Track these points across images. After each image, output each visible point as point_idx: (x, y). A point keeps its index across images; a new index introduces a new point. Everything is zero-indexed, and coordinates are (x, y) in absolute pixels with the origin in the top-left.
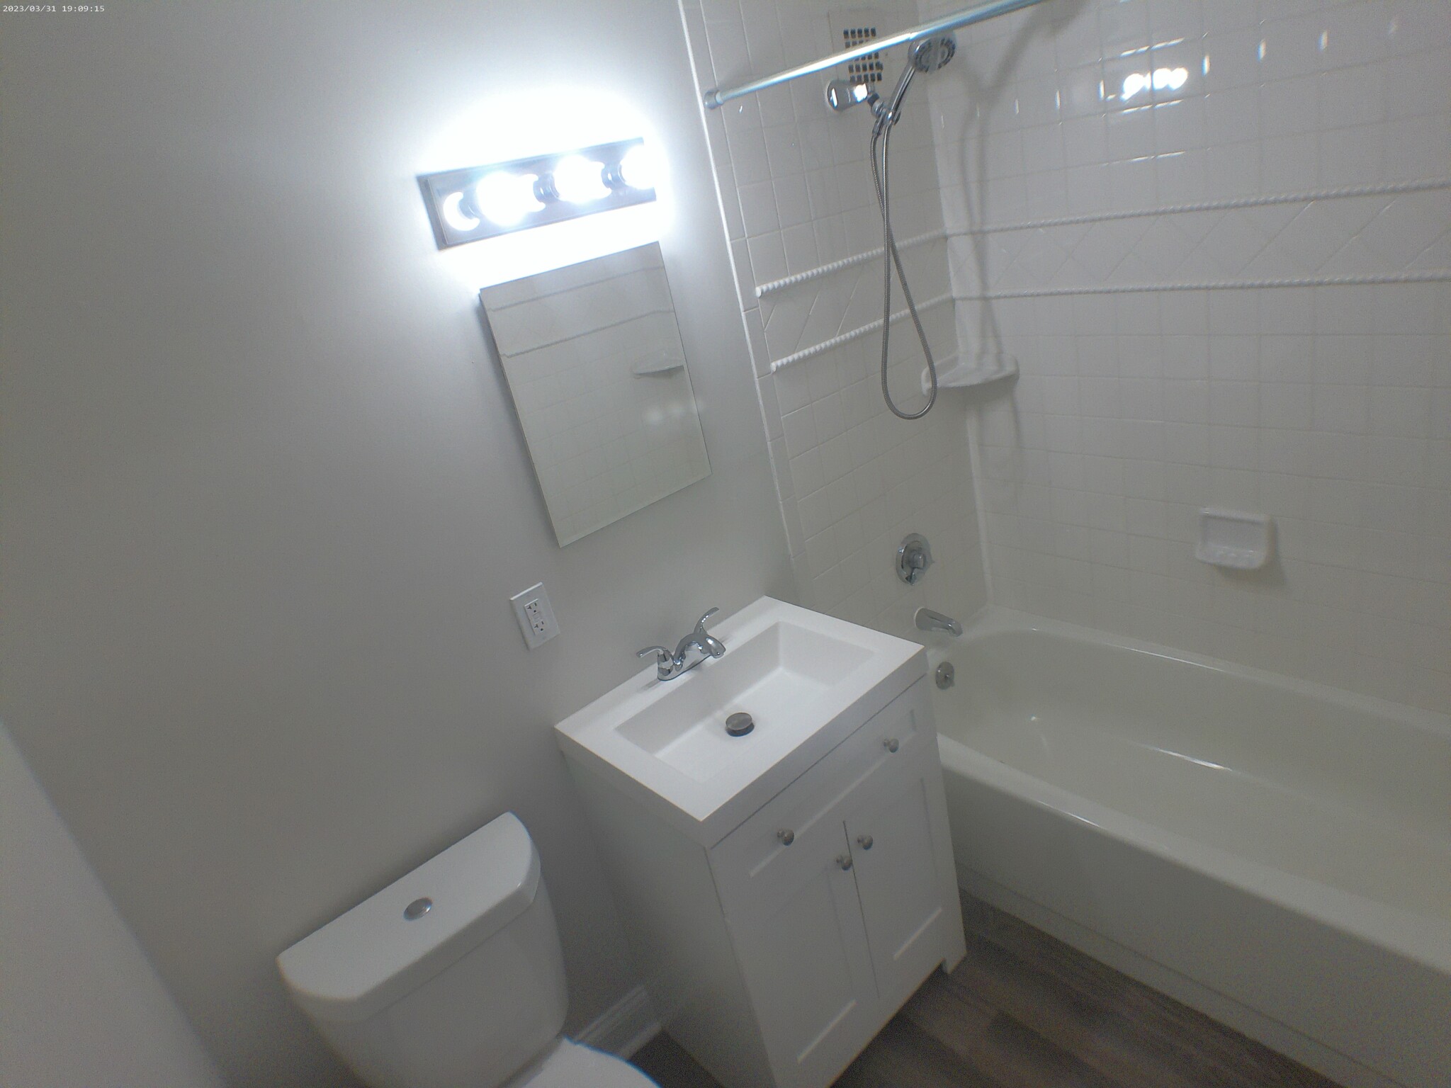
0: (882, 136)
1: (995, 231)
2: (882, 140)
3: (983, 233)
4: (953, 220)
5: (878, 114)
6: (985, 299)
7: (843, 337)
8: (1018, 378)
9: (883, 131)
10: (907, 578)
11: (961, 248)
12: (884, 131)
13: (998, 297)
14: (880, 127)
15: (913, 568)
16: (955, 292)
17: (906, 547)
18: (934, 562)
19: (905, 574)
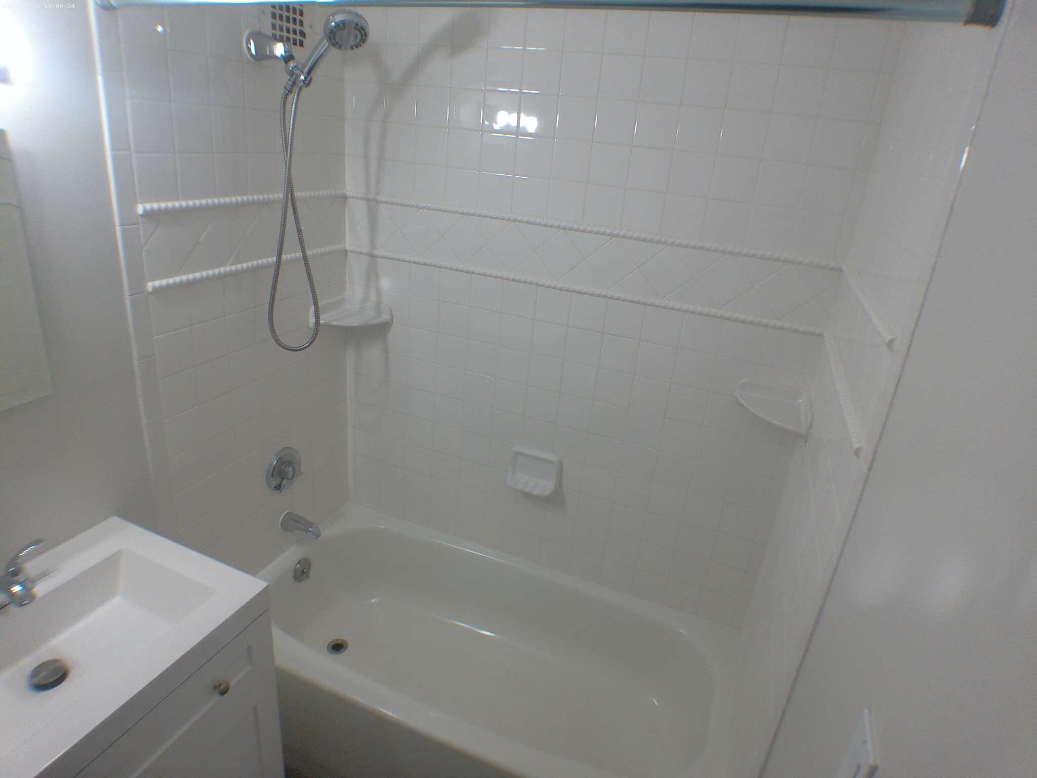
0: (293, 93)
1: (387, 203)
2: (292, 98)
3: (377, 202)
4: (353, 186)
5: (291, 74)
6: (372, 256)
7: (233, 268)
8: (391, 325)
9: (294, 90)
10: (276, 487)
11: (357, 210)
12: (296, 91)
13: (383, 257)
14: (292, 86)
15: (283, 479)
16: (348, 245)
17: (279, 458)
18: (303, 473)
19: (274, 483)
